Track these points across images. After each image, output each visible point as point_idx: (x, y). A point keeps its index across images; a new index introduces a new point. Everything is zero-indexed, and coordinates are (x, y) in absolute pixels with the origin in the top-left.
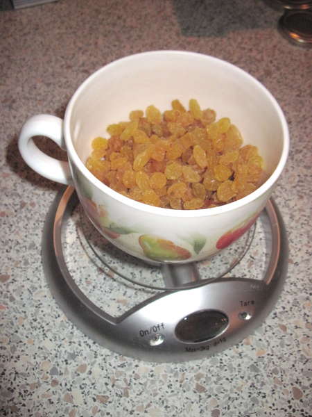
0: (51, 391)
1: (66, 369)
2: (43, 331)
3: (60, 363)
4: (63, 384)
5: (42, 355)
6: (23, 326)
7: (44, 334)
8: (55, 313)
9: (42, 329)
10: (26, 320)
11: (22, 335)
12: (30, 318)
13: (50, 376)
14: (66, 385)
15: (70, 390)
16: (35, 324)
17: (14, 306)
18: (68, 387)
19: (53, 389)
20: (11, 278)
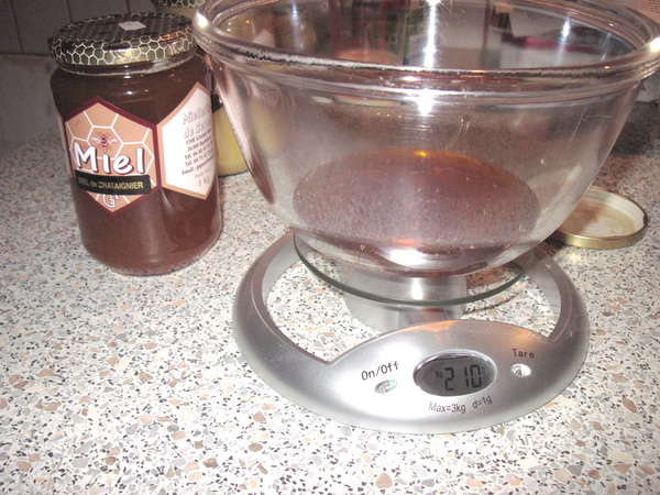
0: (605, 483)
1: (577, 456)
2: (503, 461)
3: (565, 459)
4: (598, 466)
5: (544, 476)
6: (484, 483)
7: (510, 462)
8: (480, 441)
9: (501, 463)
10: (477, 478)
11: (500, 488)
12: (475, 470)
13: (581, 476)
14: (600, 464)
15: (609, 462)
16: (487, 467)
17: (443, 483)
18: (604, 462)
19: (603, 479)
20: (389, 472)
